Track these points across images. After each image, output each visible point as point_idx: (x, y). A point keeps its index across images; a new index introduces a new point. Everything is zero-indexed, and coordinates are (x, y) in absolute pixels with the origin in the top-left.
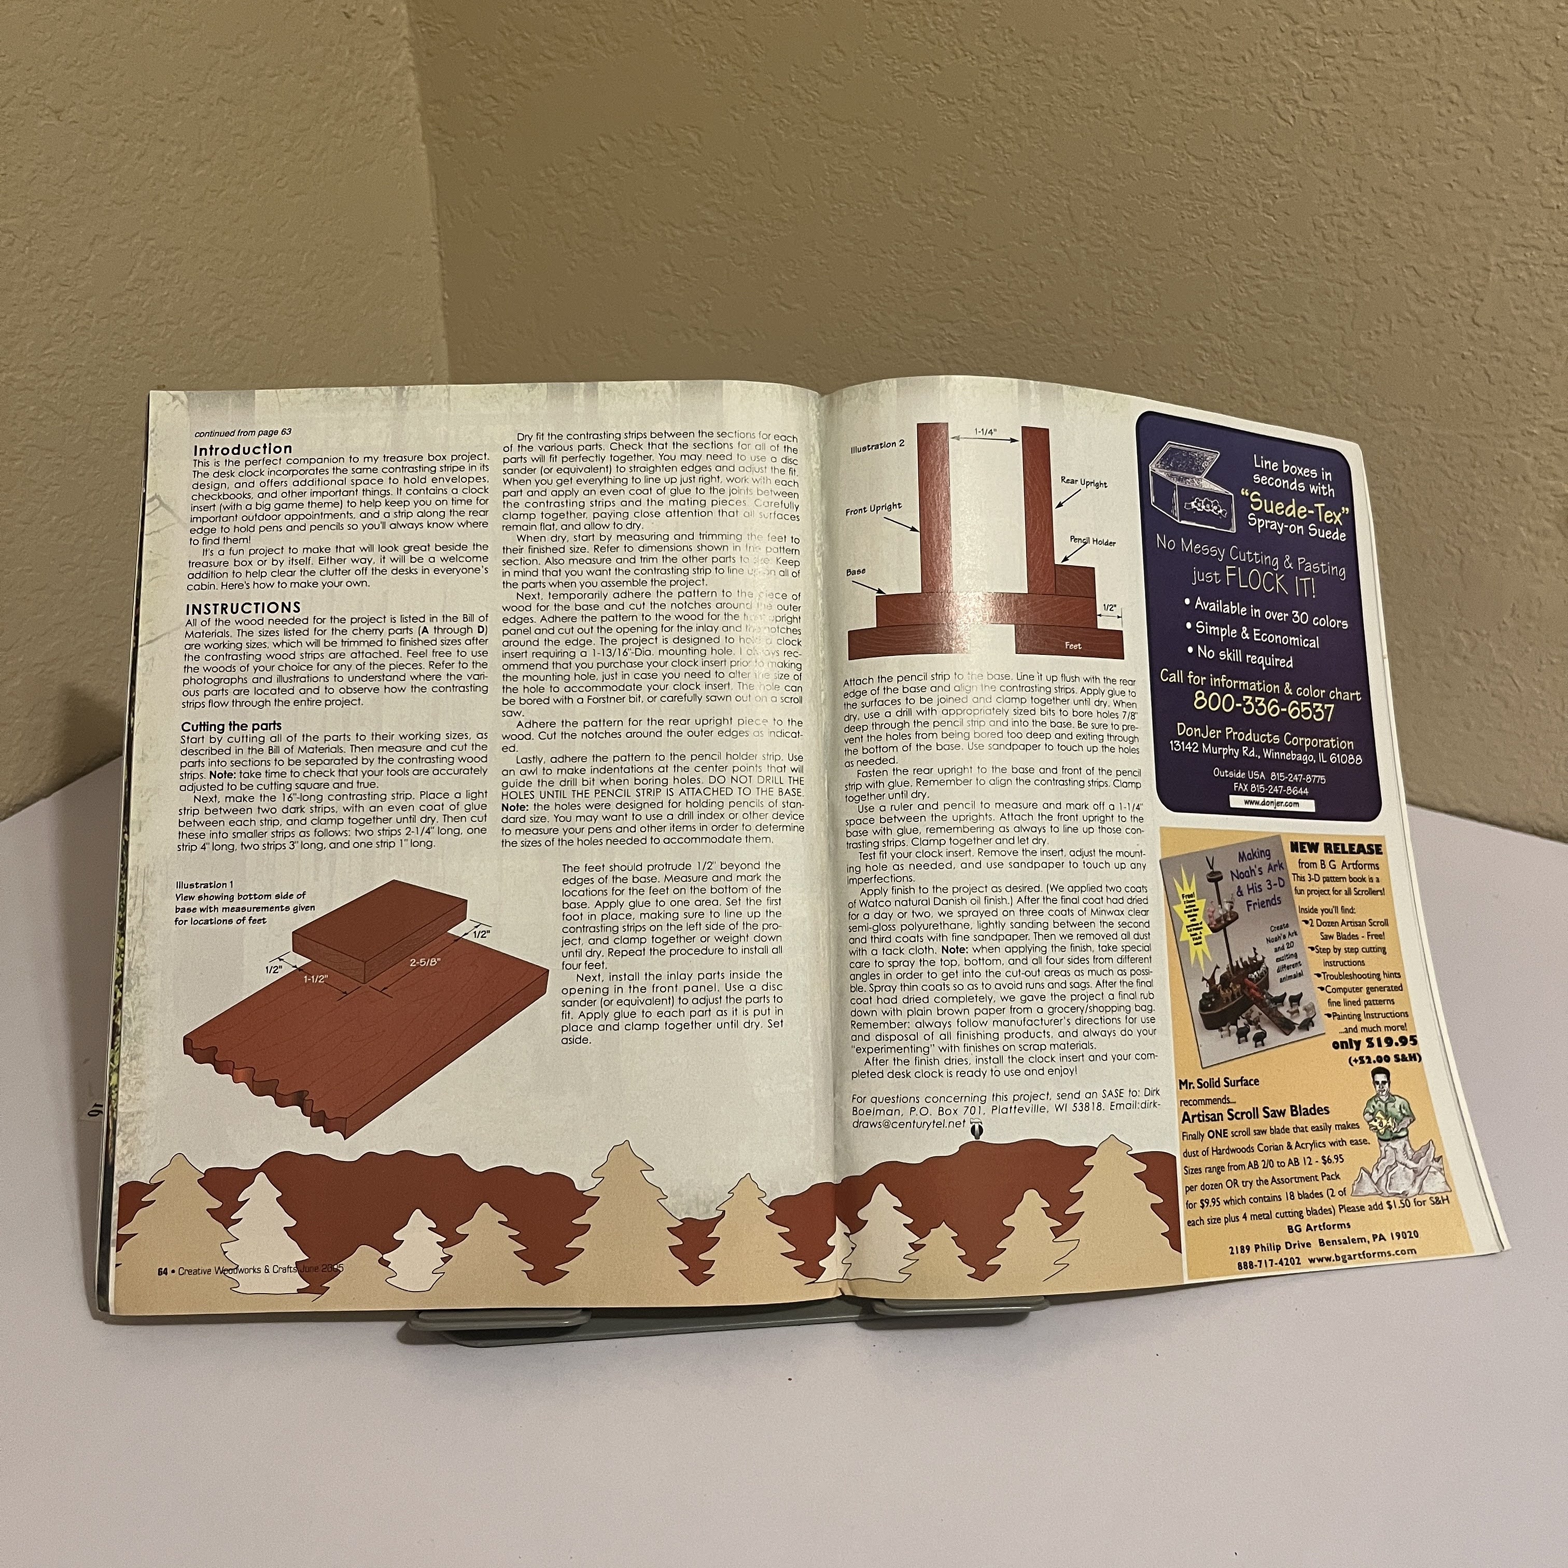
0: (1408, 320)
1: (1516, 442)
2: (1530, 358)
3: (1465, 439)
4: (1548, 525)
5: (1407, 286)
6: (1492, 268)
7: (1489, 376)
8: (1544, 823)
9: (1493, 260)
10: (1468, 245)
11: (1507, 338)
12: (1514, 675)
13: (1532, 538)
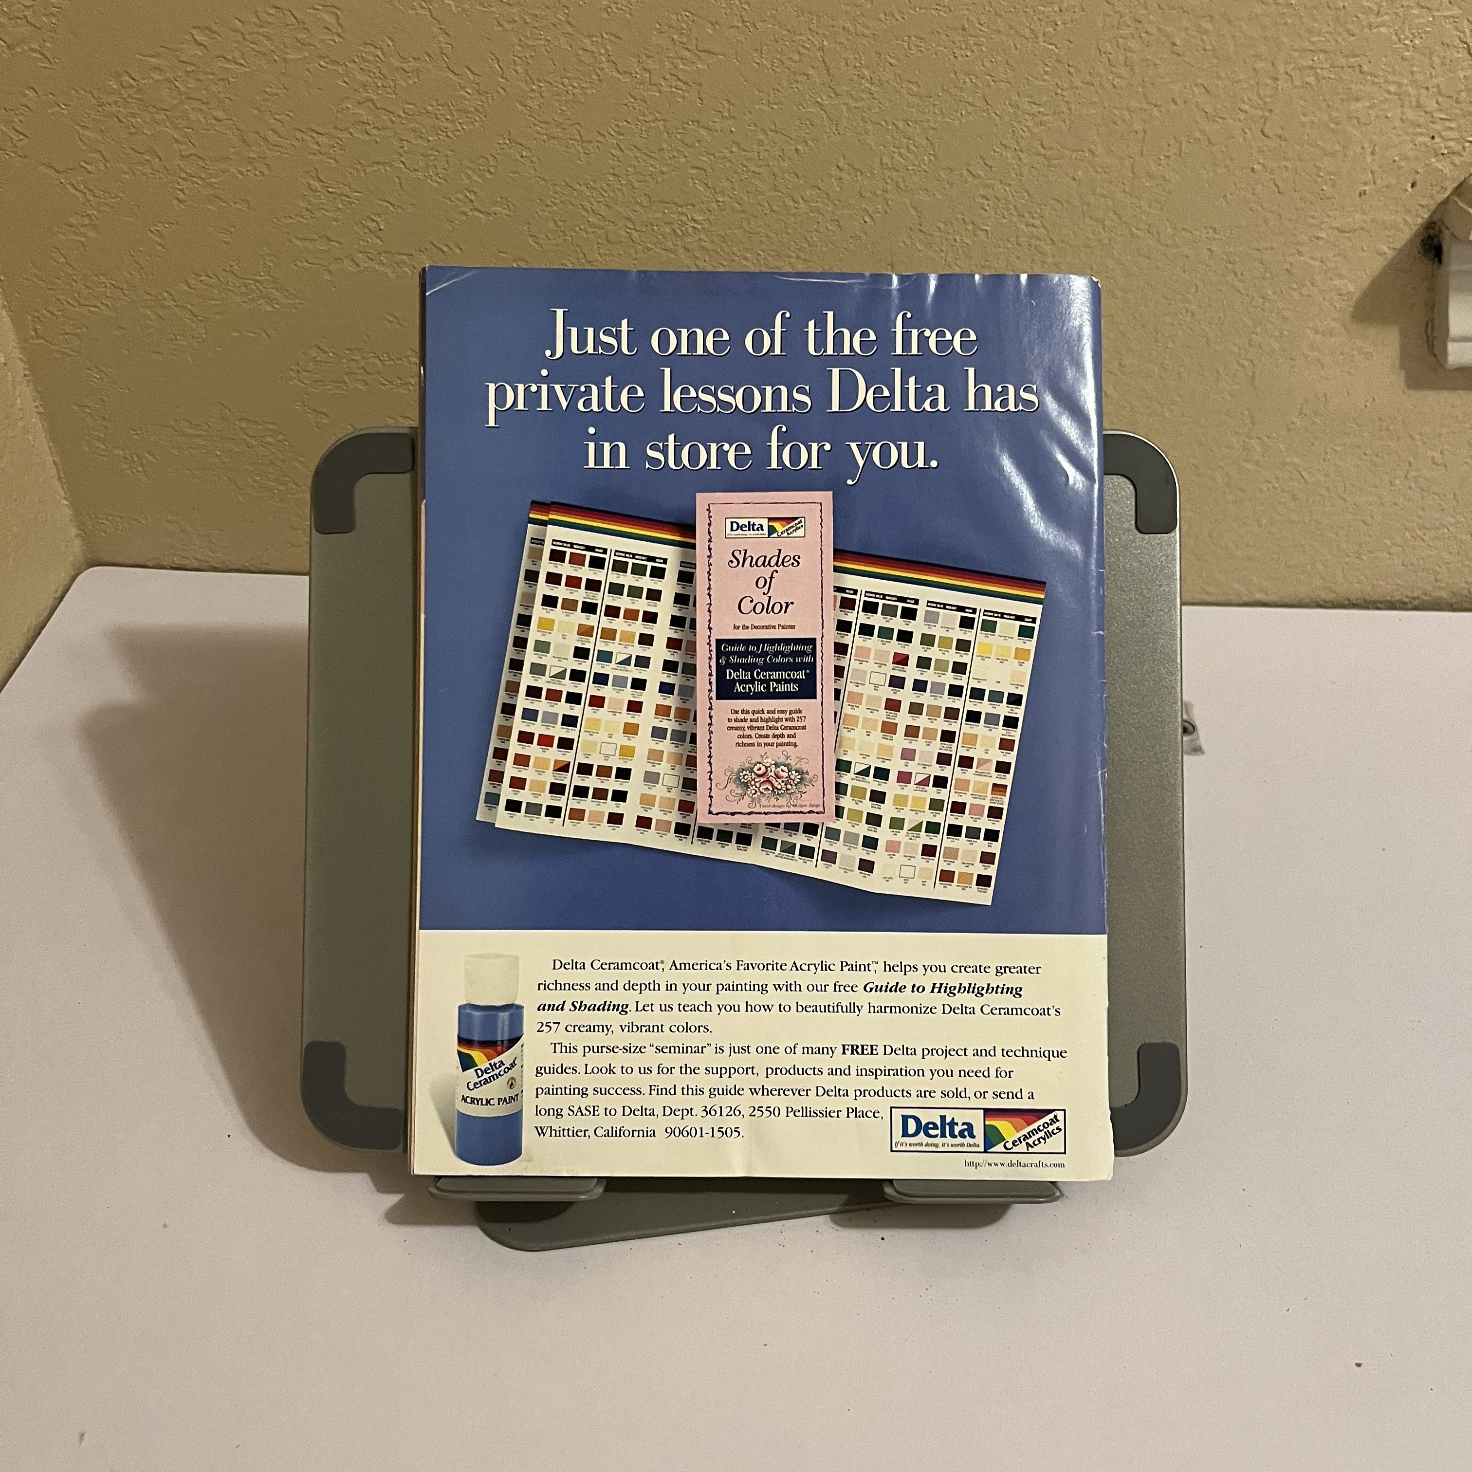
0: (1199, 140)
1: (1304, 249)
2: (1318, 164)
3: (1256, 254)
4: (1334, 324)
5: (1197, 104)
6: (1280, 77)
7: (1277, 186)
8: (1325, 595)
9: (1282, 69)
10: (1258, 56)
11: (1298, 148)
12: (1301, 469)
13: (1319, 338)
